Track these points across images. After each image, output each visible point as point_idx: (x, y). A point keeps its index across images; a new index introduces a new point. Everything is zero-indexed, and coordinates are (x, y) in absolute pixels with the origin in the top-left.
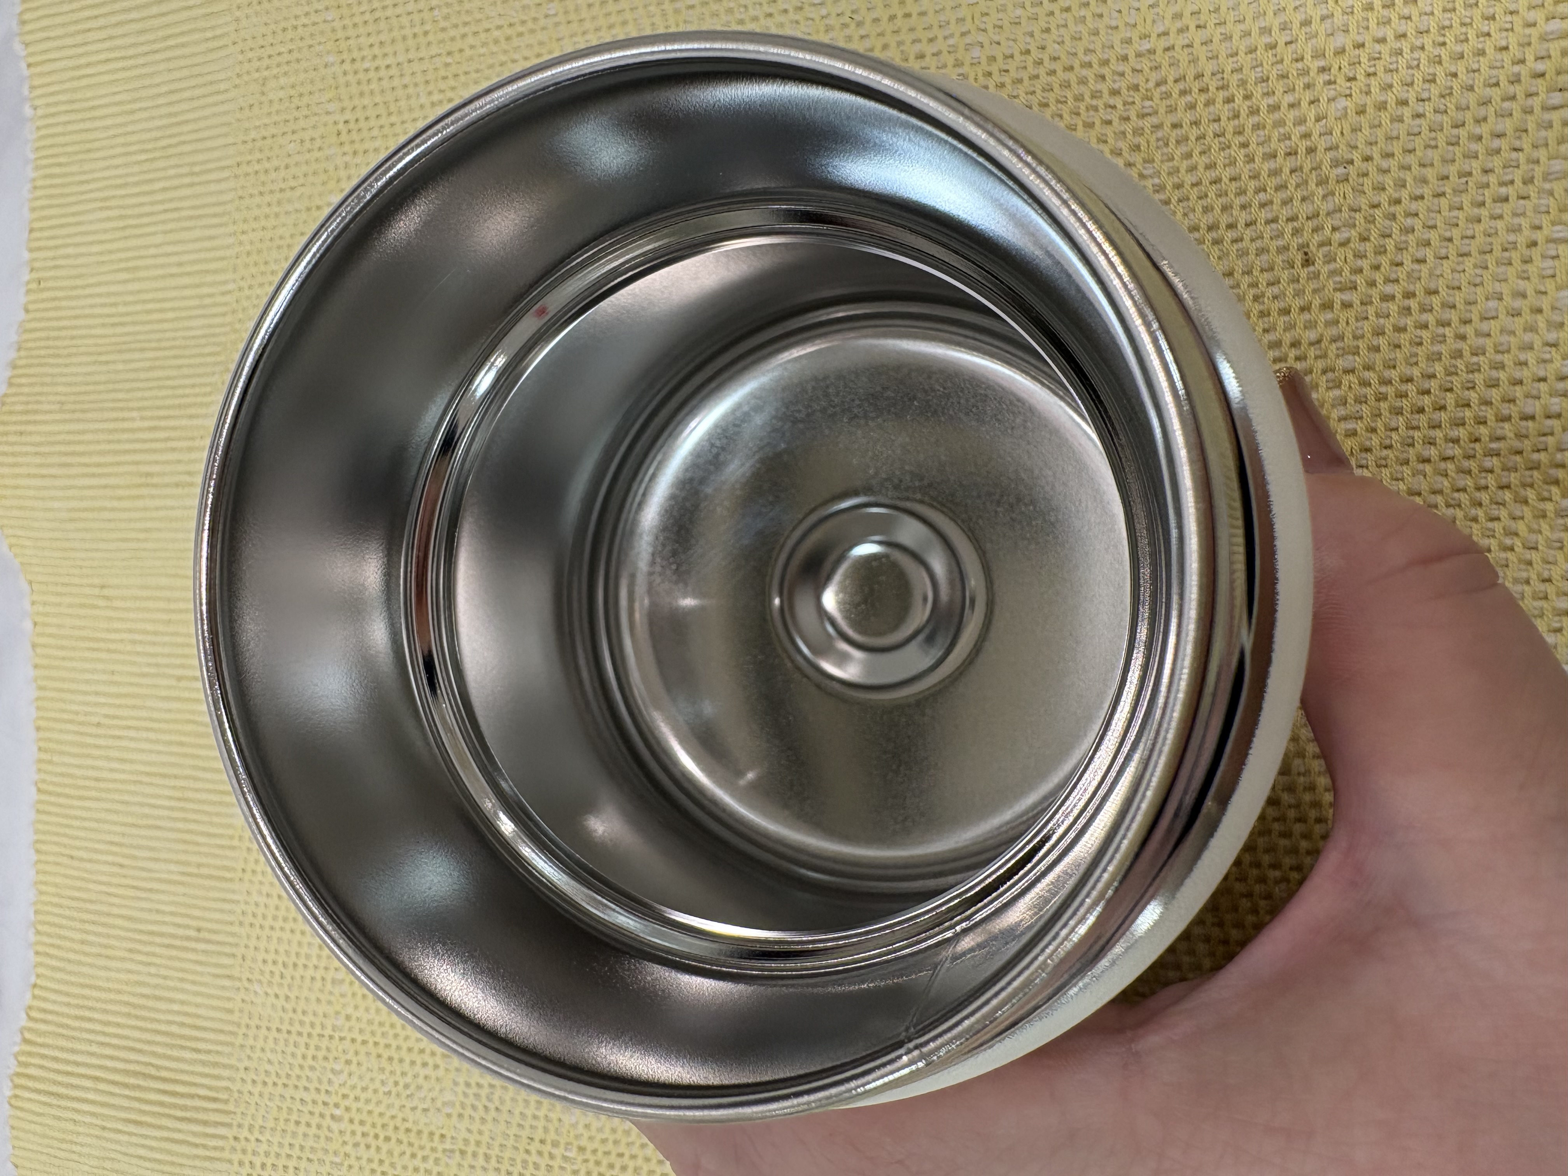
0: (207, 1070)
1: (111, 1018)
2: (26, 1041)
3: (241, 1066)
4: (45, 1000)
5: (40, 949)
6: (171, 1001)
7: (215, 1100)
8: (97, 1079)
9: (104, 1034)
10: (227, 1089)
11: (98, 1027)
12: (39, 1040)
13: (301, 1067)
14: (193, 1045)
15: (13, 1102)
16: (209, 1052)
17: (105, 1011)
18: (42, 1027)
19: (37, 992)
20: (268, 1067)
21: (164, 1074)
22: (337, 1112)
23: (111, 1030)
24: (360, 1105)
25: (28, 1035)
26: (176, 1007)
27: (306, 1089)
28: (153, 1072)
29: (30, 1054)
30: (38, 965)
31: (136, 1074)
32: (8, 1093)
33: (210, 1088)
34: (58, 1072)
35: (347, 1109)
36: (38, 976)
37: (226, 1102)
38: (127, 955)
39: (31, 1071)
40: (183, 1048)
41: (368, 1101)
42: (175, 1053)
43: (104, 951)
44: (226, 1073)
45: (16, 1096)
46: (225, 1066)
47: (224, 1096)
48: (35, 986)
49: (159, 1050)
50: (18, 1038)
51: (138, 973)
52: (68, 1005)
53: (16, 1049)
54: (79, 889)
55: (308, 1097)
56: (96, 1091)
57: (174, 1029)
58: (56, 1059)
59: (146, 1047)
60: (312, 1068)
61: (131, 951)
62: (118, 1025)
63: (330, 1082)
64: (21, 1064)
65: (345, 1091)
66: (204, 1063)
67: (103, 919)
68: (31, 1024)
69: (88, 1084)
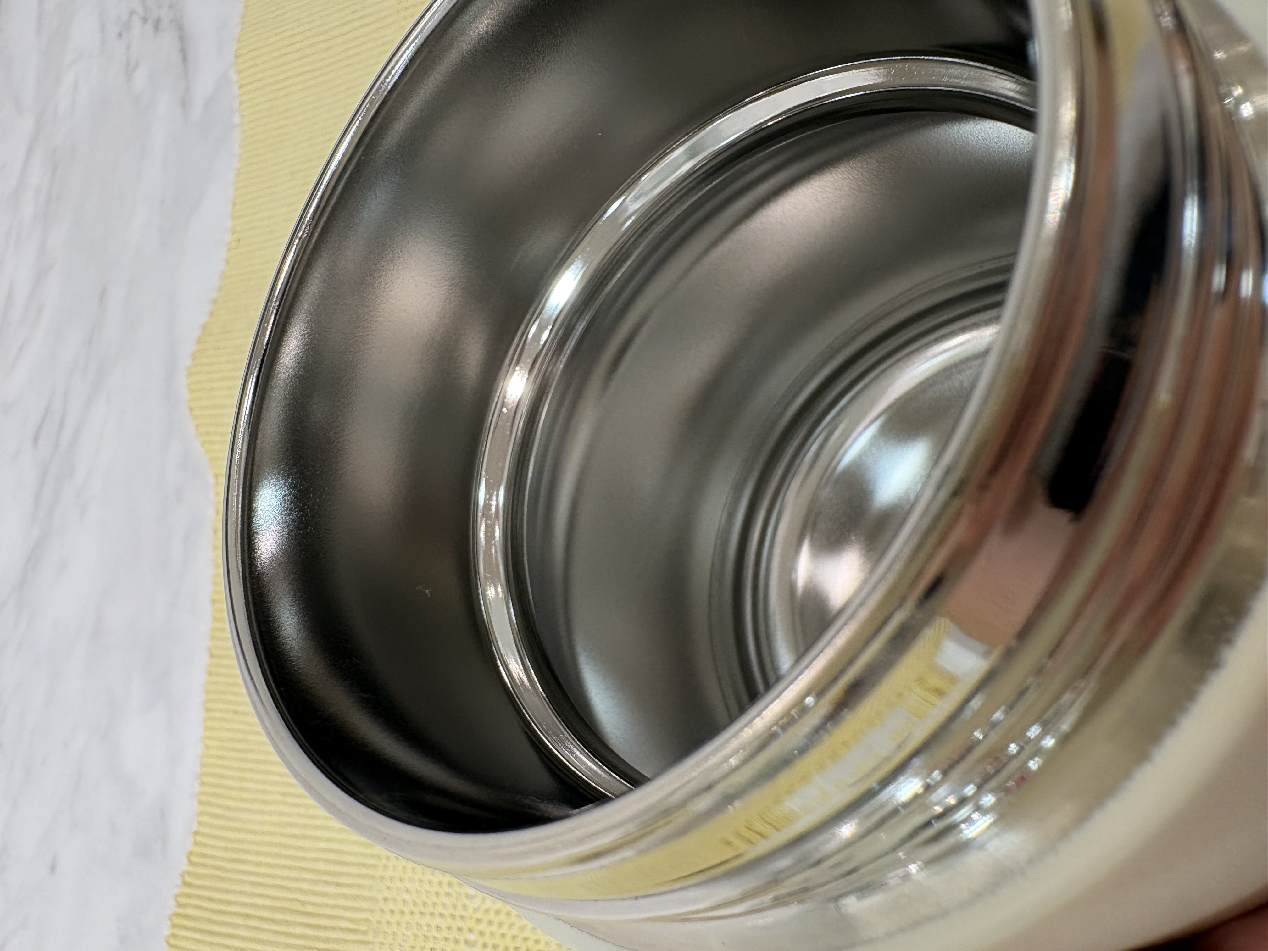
0: (349, 903)
1: (263, 859)
2: (185, 884)
3: (380, 897)
4: (204, 845)
5: (203, 798)
6: (317, 838)
7: (354, 931)
8: (248, 916)
9: (257, 874)
10: (367, 920)
11: (251, 868)
12: (198, 882)
13: (437, 894)
14: (335, 880)
15: (172, 941)
16: (349, 886)
17: (258, 853)
18: (201, 871)
19: (199, 839)
20: (406, 896)
21: (310, 909)
22: (472, 937)
23: (263, 870)
24: (494, 928)
25: (188, 879)
26: (322, 845)
27: (441, 915)
28: (300, 908)
29: (188, 896)
30: (201, 814)
31: (283, 910)
32: (167, 931)
33: (351, 920)
34: (213, 911)
35: (481, 933)
36: (200, 823)
37: (365, 933)
38: (280, 798)
39: (190, 911)
40: (326, 883)
41: (501, 925)
42: (319, 888)
43: (260, 797)
44: (365, 905)
45: (174, 936)
46: (365, 899)
47: (363, 928)
48: (197, 833)
49: (305, 886)
50: (179, 881)
51: (289, 815)
52: (226, 849)
53: (177, 891)
54: (240, 741)
55: (443, 924)
56: (247, 927)
57: (321, 866)
58: (211, 899)
59: (294, 885)
60: (448, 894)
61: (284, 794)
62: (269, 865)
63: (465, 907)
64: (180, 905)
65: (479, 915)
66: (346, 897)
67: (261, 767)
68: (192, 869)
69: (239, 921)
